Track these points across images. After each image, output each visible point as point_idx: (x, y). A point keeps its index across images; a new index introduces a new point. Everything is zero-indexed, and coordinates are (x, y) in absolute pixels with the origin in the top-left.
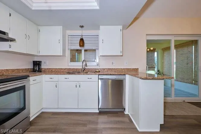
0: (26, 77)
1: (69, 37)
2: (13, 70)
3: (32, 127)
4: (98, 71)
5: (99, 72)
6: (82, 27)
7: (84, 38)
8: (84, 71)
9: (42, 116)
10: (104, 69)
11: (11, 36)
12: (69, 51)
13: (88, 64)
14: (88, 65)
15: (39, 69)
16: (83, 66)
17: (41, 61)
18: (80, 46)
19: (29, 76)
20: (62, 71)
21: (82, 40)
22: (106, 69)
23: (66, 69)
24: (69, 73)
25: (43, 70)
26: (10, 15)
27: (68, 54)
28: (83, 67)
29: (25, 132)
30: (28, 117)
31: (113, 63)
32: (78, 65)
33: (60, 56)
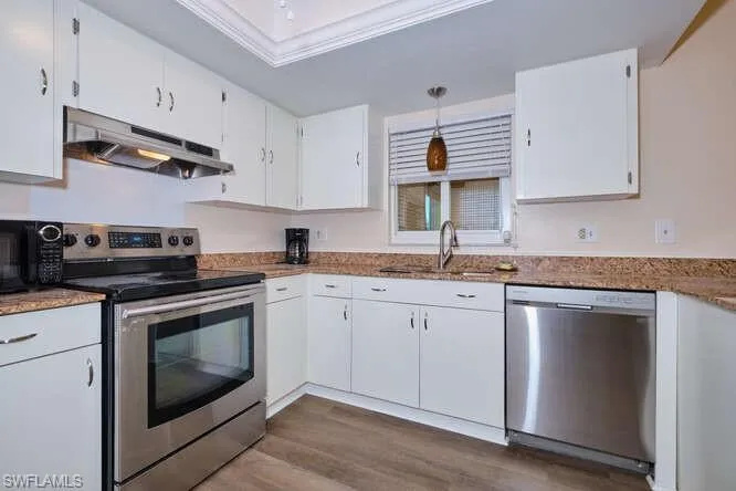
0: (257, 279)
1: (393, 138)
2: (234, 257)
3: (272, 438)
4: (507, 267)
5: (514, 270)
6: (438, 92)
7: (444, 137)
8: (449, 265)
9: (303, 406)
10: (539, 260)
11: (225, 158)
12: (394, 191)
13: (463, 236)
14: (461, 241)
15: (301, 254)
16: (442, 245)
17: (307, 231)
18: (431, 169)
19: (263, 276)
20: (368, 262)
21: (438, 145)
22: (550, 258)
23: (380, 255)
24: (390, 272)
25: (312, 257)
26: (224, 99)
27: (389, 201)
28: (442, 250)
29: (251, 447)
30: (259, 404)
31: (583, 231)
32: (425, 243)
33: (361, 210)
